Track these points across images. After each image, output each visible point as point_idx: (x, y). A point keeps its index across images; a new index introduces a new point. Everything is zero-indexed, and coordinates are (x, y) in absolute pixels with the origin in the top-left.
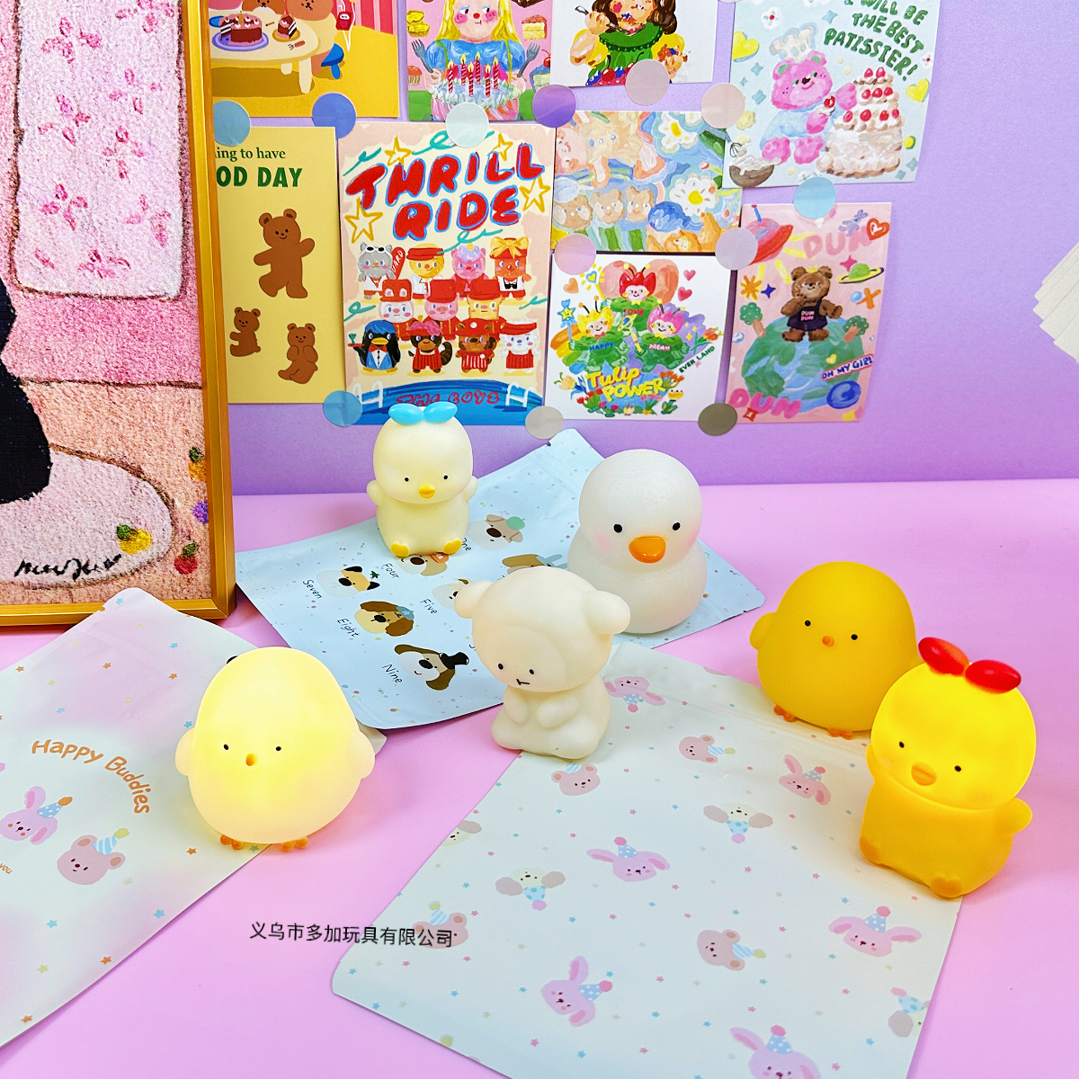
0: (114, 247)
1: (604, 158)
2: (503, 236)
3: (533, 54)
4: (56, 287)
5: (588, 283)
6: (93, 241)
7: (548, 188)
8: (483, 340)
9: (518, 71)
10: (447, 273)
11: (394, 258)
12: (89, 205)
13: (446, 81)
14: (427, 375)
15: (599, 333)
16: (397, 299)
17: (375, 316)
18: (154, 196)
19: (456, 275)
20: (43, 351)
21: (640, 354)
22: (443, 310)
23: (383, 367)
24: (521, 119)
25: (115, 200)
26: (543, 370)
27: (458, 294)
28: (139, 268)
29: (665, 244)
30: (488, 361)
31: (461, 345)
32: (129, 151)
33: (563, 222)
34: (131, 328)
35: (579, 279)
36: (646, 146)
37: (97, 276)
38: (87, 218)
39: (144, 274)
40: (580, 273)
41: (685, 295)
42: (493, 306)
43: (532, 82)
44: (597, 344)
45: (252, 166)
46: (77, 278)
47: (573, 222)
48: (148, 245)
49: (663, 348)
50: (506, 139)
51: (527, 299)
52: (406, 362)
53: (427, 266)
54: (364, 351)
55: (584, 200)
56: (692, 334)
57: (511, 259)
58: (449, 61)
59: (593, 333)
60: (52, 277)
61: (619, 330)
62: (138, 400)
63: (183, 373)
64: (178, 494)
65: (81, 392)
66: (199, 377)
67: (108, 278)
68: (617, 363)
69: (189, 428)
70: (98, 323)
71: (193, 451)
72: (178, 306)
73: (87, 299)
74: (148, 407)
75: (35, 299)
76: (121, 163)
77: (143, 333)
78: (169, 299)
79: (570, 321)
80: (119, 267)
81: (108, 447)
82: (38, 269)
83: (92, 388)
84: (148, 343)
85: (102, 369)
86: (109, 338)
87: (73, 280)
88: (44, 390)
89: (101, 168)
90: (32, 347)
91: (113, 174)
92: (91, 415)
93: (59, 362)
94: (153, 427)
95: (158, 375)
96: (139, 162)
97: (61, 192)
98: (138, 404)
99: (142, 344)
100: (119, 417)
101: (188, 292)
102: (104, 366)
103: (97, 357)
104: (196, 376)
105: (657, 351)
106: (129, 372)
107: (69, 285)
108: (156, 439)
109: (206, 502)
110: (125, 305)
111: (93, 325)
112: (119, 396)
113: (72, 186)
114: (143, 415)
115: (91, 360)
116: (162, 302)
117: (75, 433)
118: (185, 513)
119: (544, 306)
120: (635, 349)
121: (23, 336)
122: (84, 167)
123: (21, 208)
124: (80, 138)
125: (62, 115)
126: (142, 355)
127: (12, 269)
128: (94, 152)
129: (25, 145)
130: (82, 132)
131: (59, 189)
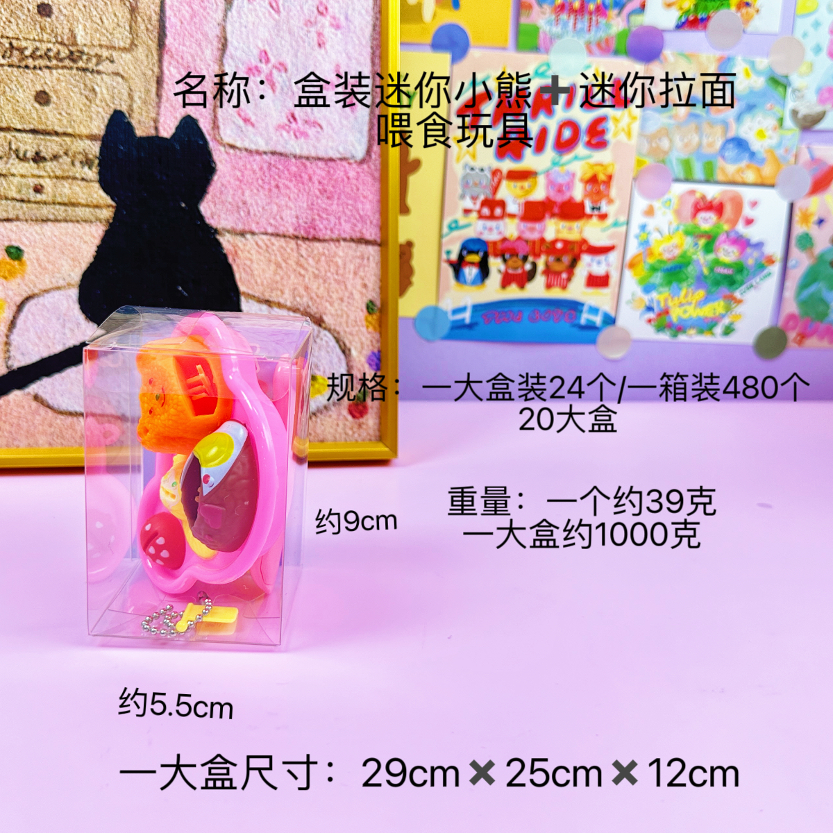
2: (592, 161)
4: (255, 144)
5: (663, 209)
6: (291, 104)
7: (635, 120)
8: (566, 259)
9: (616, 11)
10: (539, 194)
11: (493, 179)
12: (290, 70)
13: (553, 17)
14: (513, 292)
15: (670, 256)
16: (492, 217)
17: (470, 233)
18: (348, 67)
20: (240, 204)
21: (705, 277)
22: (532, 230)
23: (474, 283)
24: (616, 53)
25: (313, 67)
27: (547, 216)
28: (331, 132)
29: (733, 175)
30: (569, 279)
31: (547, 264)
32: (327, 24)
33: (644, 151)
34: (321, 187)
35: (657, 204)
37: (293, 137)
38: (287, 83)
39: (334, 136)
40: (657, 199)
41: (749, 222)
42: (578, 226)
43: (628, 22)
44: (669, 265)
46: (274, 138)
47: (655, 151)
48: (340, 111)
49: (726, 271)
51: (609, 221)
52: (495, 278)
53: (522, 187)
54: (458, 266)
55: (664, 133)
56: (753, 257)
57: (598, 184)
59: (666, 256)
60: (252, 136)
61: (689, 254)
62: (324, 254)
63: (364, 231)
64: (354, 343)
65: (273, 244)
66: (379, 235)
67: (302, 140)
68: (684, 286)
69: (367, 282)
70: (291, 181)
71: (370, 304)
72: (363, 169)
73: (283, 158)
74: (332, 261)
75: (235, 155)
76: (319, 34)
77: (331, 192)
78: (356, 162)
79: (645, 243)
80: (314, 130)
81: (294, 297)
82: (239, 127)
83: (282, 241)
84: (335, 202)
85: (293, 224)
86: (301, 196)
87: (271, 139)
88: (239, 241)
89: (302, 38)
90: (230, 200)
91: (312, 43)
92: (281, 267)
93: (255, 215)
94: (335, 280)
95: (342, 232)
96: (336, 35)
97: (265, 56)
98: (323, 258)
99: (330, 202)
100: (306, 270)
101: (373, 156)
102: (294, 220)
103: (289, 212)
104: (376, 235)
105: (720, 274)
106: (317, 228)
107: (267, 144)
108: (337, 292)
109: (379, 351)
110: (317, 165)
111: (287, 183)
112: (307, 249)
113: (275, 53)
114: (327, 268)
115: (284, 215)
116: (349, 164)
117: (265, 283)
118: (360, 361)
119: (624, 228)
120: (701, 271)
121: (223, 189)
122: (287, 36)
123: (227, 69)
124: (284, 9)
126: (329, 212)
127: (215, 126)
128: (297, 23)
129: (234, 13)
130: (287, 4)
131: (264, 54)
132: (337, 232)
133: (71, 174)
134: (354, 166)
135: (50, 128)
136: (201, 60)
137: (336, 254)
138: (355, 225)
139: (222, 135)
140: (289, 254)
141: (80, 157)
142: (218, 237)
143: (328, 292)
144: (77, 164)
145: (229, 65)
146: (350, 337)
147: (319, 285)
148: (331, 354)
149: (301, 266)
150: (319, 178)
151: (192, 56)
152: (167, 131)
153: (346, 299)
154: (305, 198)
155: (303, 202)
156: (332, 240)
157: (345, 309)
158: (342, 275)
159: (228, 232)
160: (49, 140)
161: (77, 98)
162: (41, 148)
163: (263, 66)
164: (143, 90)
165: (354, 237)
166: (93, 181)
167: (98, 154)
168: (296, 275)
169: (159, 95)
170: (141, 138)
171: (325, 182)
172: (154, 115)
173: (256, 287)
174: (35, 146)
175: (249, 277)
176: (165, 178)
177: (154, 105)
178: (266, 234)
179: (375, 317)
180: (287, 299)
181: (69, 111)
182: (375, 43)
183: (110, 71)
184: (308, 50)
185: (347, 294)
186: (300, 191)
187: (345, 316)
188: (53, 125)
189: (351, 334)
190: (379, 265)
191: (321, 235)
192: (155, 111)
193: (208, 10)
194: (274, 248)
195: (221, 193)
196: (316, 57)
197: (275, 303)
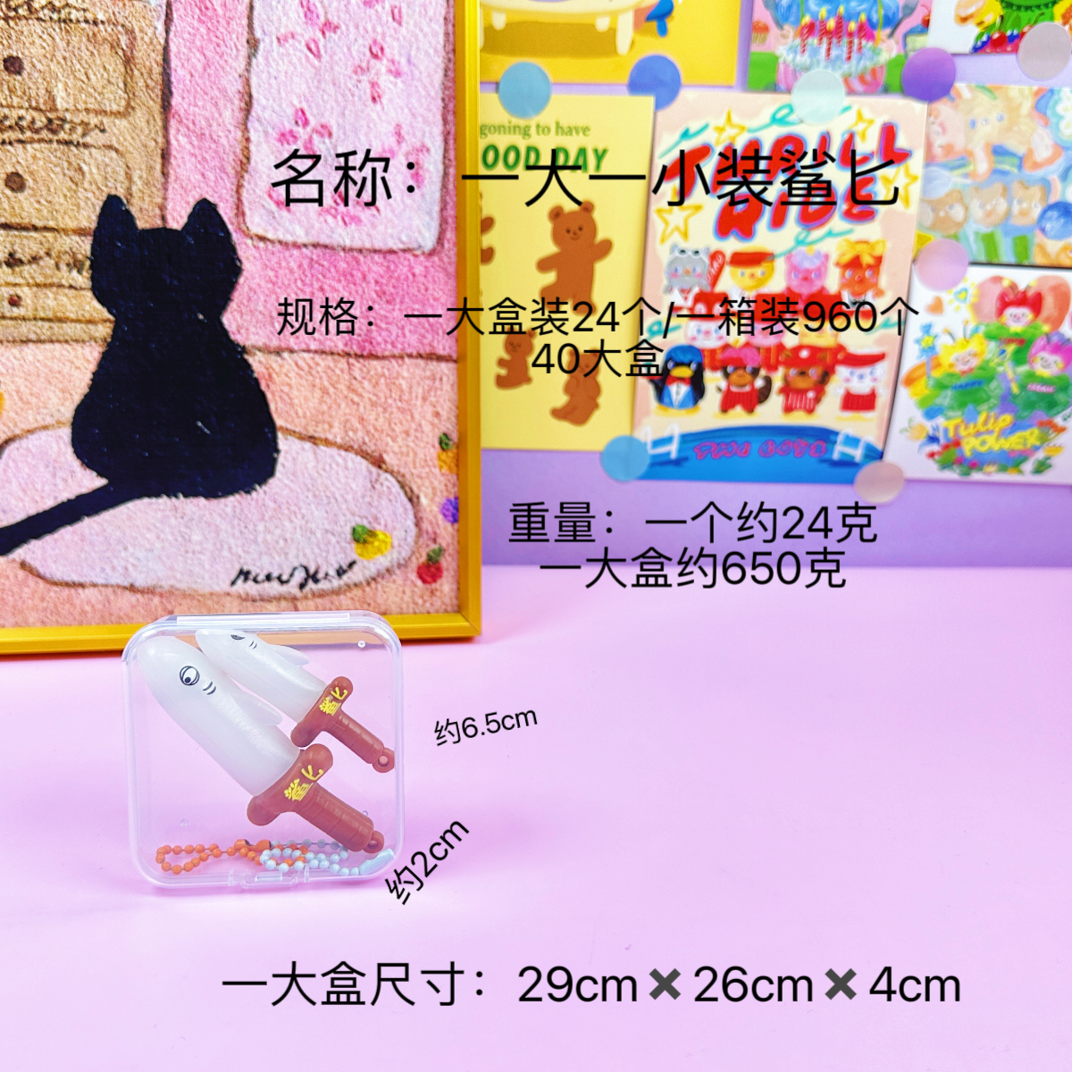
1: (987, 145)
2: (854, 237)
3: (909, 10)
4: (292, 235)
5: (956, 303)
7: (915, 178)
8: (814, 373)
9: (888, 31)
10: (777, 282)
11: (712, 265)
12: (335, 135)
13: (798, 41)
15: (965, 368)
18: (412, 127)
19: (789, 289)
20: (274, 313)
21: (1015, 397)
23: (683, 405)
24: (886, 90)
25: (365, 129)
26: (886, 414)
28: (390, 215)
29: (1058, 255)
30: (818, 401)
32: (384, 70)
33: (928, 223)
34: (378, 288)
35: (947, 297)
36: (1041, 131)
37: (341, 223)
39: (396, 222)
40: (947, 288)
43: (905, 45)
44: (963, 380)
45: (546, 145)
46: (317, 225)
48: (402, 187)
49: (1044, 389)
50: (867, 114)
52: (712, 398)
53: (753, 275)
54: (660, 384)
55: (959, 197)
57: (862, 269)
58: (803, 16)
59: (961, 368)
60: (287, 224)
61: (992, 365)
62: (383, 375)
63: (435, 344)
64: (423, 489)
65: (317, 364)
66: (454, 348)
67: (353, 225)
68: (984, 407)
69: (439, 409)
70: (339, 281)
71: (444, 438)
72: (433, 262)
73: (328, 251)
74: (394, 384)
75: (267, 249)
76: (374, 85)
77: (391, 294)
78: (423, 253)
79: (930, 351)
80: (368, 213)
81: (346, 432)
82: (270, 213)
83: (329, 360)
84: (397, 307)
87: (313, 227)
88: (274, 361)
89: (350, 90)
90: (261, 308)
91: (364, 98)
92: (328, 393)
94: (398, 408)
95: (406, 346)
96: (396, 84)
97: (302, 118)
98: (382, 380)
99: (391, 307)
100: (360, 396)
101: (446, 245)
104: (450, 348)
105: (1036, 393)
106: (374, 341)
107: (307, 234)
108: (401, 424)
109: (456, 498)
110: (372, 258)
111: (334, 284)
112: (361, 370)
113: (315, 111)
114: (388, 393)
116: (416, 256)
117: (308, 414)
118: (431, 511)
120: (1009, 390)
121: (251, 295)
122: (331, 89)
123: (253, 135)
124: (326, 52)
125: (307, 23)
126: (391, 320)
127: (240, 211)
128: (343, 70)
129: (260, 59)
130: (329, 45)
131: (300, 113)
132: (399, 346)
133: (55, 280)
134: (422, 258)
135: (26, 221)
136: (219, 125)
137: (398, 376)
138: (424, 337)
139: (249, 224)
140: (338, 376)
141: (67, 258)
142: (246, 357)
143: (390, 424)
144: (63, 267)
145: (256, 130)
146: (419, 481)
147: (378, 415)
148: (394, 502)
149: (354, 391)
150: (375, 276)
151: (207, 120)
152: (177, 220)
153: (412, 432)
156: (394, 357)
157: (412, 444)
158: (407, 402)
159: (260, 350)
160: (26, 237)
161: (59, 181)
162: (16, 248)
163: (299, 130)
164: (143, 167)
165: (422, 352)
166: (84, 289)
167: (89, 253)
168: (347, 403)
169: (165, 174)
170: (144, 231)
171: (384, 281)
172: (159, 200)
173: (296, 420)
174: (8, 246)
175: (287, 408)
176: (175, 282)
177: (159, 186)
178: (308, 351)
179: (450, 454)
180: (337, 434)
181: (49, 199)
182: (447, 93)
183: (100, 144)
184: (359, 106)
185: (414, 426)
186: (350, 293)
187: (411, 454)
188: (30, 217)
189: (420, 477)
190: (455, 387)
191: (379, 351)
192: (161, 194)
193: (226, 57)
194: (319, 369)
195: (249, 299)
196: (369, 115)
197: (321, 439)
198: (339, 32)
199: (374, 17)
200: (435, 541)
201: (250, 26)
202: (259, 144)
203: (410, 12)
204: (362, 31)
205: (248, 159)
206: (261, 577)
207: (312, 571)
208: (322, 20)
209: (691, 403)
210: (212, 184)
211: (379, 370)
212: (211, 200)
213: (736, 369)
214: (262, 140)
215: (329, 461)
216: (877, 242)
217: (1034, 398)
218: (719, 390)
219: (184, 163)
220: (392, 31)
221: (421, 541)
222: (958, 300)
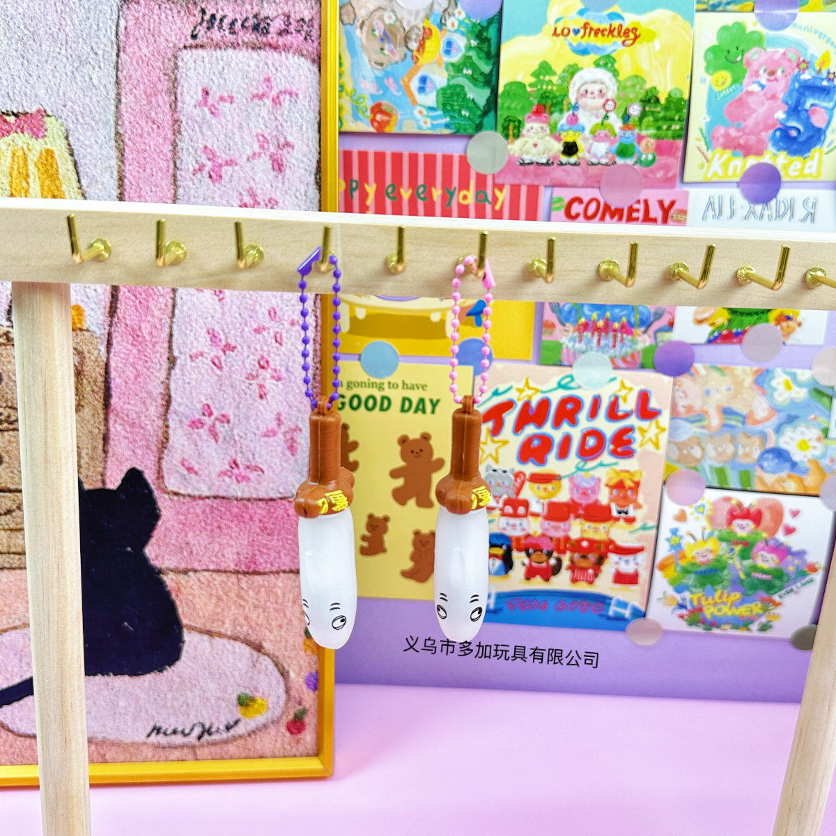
0: (251, 456)
1: (718, 406)
2: (618, 468)
3: (659, 315)
4: (198, 490)
5: (696, 515)
6: (233, 452)
7: (664, 429)
8: (592, 557)
9: (643, 329)
10: (563, 496)
11: (516, 480)
12: (232, 422)
13: (576, 334)
14: (537, 584)
15: (704, 560)
16: (515, 515)
17: (495, 529)
18: (289, 414)
19: (572, 500)
20: (183, 545)
21: (742, 580)
22: (557, 528)
23: (498, 573)
24: (643, 368)
25: (254, 417)
26: (646, 587)
27: (572, 515)
28: (271, 474)
29: (773, 485)
30: (596, 576)
31: (572, 561)
32: (268, 376)
33: (675, 457)
34: (261, 525)
35: (688, 510)
36: (759, 397)
37: (235, 481)
38: (230, 433)
39: (276, 478)
40: (689, 504)
41: (789, 531)
42: (604, 528)
43: (656, 338)
44: (702, 568)
45: (396, 396)
46: (217, 483)
47: (685, 458)
48: (281, 455)
49: (764, 576)
50: (627, 384)
51: (637, 525)
53: (545, 489)
55: (696, 441)
56: (794, 565)
57: (625, 490)
58: (580, 318)
59: (700, 560)
60: (195, 483)
61: (724, 558)
62: (264, 586)
64: (292, 666)
65: (215, 579)
67: (244, 483)
68: (719, 588)
70: (232, 521)
73: (225, 501)
74: (272, 591)
76: (261, 386)
77: (271, 529)
79: (677, 547)
80: (255, 473)
81: (235, 626)
82: (183, 476)
83: (223, 577)
84: (275, 537)
85: (234, 560)
86: (242, 534)
87: (214, 484)
88: (182, 579)
89: (243, 390)
90: (174, 542)
91: (254, 395)
92: (222, 600)
93: (197, 554)
94: (275, 609)
95: (281, 564)
96: (277, 386)
99: (270, 538)
100: (246, 601)
102: (235, 557)
103: (230, 549)
105: (758, 579)
106: (258, 563)
107: (210, 489)
108: (276, 619)
109: (317, 672)
110: (257, 505)
111: (229, 523)
112: (247, 582)
113: (218, 406)
114: (267, 598)
115: (225, 552)
116: (290, 502)
117: (207, 614)
118: (297, 682)
119: (653, 532)
120: (738, 577)
121: (167, 532)
122: (230, 391)
123: (171, 423)
124: (226, 365)
125: (212, 345)
126: (270, 547)
127: (160, 476)
128: (239, 378)
129: (177, 372)
130: (228, 360)
131: (206, 407)
132: (276, 565)
135: (4, 485)
136: (146, 416)
137: (275, 586)
139: (167, 484)
140: (230, 587)
143: (268, 620)
145: (173, 420)
146: (289, 661)
147: (259, 614)
148: (270, 677)
149: (241, 598)
150: (260, 517)
151: (137, 413)
152: (113, 483)
153: (284, 625)
154: (246, 536)
155: (244, 540)
156: (272, 572)
157: (284, 634)
158: (281, 604)
159: (172, 571)
160: (3, 496)
163: (206, 418)
164: (90, 446)
165: (293, 569)
168: (236, 606)
169: (105, 452)
170: (89, 491)
171: (266, 520)
172: (100, 469)
173: (197, 619)
175: (192, 611)
176: (111, 526)
177: (101, 460)
178: (208, 570)
180: (227, 628)
184: (250, 401)
185: (286, 621)
186: (241, 529)
187: (284, 641)
188: (6, 483)
189: (290, 658)
191: (261, 569)
192: (102, 465)
193: (152, 370)
194: (216, 583)
195: (165, 536)
196: (257, 407)
197: (216, 633)
198: (236, 351)
199: (262, 340)
200: (300, 704)
201: (170, 348)
202: (175, 429)
203: (288, 336)
204: (253, 351)
205: (167, 439)
206: (169, 732)
207: (207, 726)
208: (224, 343)
209: (504, 572)
210: (140, 457)
211: (261, 582)
212: (139, 468)
213: (535, 551)
214: (177, 426)
215: (221, 648)
216: (636, 472)
217: (757, 582)
218: (524, 565)
219: (120, 443)
220: (275, 350)
221: (290, 704)
222: (698, 512)
